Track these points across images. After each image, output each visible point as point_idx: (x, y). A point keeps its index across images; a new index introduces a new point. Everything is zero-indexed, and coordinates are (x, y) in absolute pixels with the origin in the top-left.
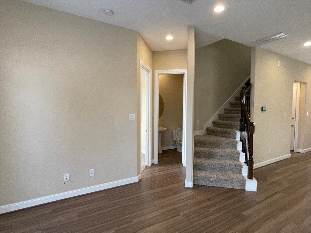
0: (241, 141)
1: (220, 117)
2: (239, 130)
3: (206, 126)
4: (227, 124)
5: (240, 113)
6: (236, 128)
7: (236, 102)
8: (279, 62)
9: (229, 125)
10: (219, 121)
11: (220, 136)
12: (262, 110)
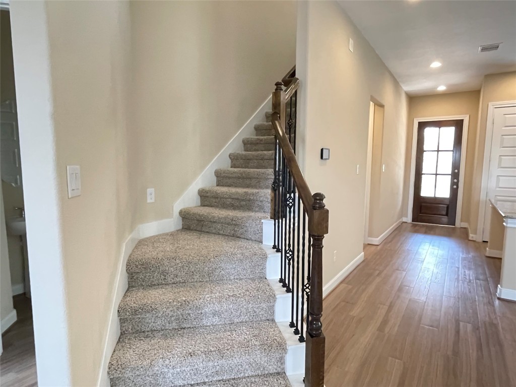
0: (277, 248)
1: (222, 178)
2: (269, 217)
3: (178, 206)
4: (236, 197)
5: (273, 166)
6: (261, 209)
7: (257, 137)
8: (351, 41)
9: (243, 200)
10: (218, 188)
11: (219, 234)
12: (322, 157)
